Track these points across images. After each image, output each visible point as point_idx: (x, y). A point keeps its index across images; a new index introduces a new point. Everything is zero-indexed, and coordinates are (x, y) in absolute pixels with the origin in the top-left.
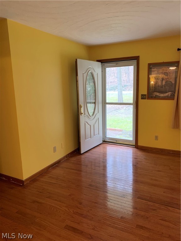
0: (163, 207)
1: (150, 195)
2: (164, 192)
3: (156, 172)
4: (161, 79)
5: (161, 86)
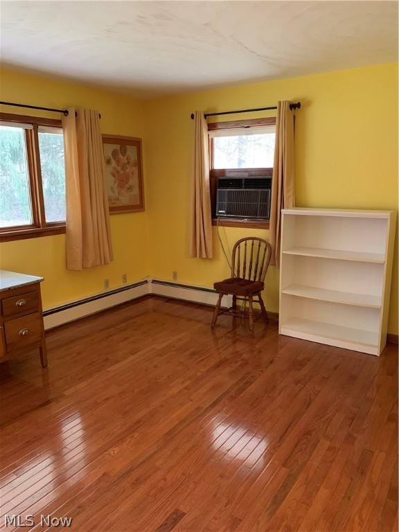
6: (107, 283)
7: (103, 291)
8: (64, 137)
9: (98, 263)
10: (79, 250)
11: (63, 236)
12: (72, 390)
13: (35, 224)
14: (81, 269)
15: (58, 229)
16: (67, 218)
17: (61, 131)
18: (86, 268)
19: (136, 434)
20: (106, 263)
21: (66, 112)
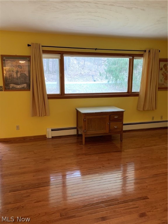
0: (36, 190)
1: (21, 184)
2: (33, 176)
3: (23, 160)
4: (16, 72)
5: (17, 78)
6: (153, 118)
7: (151, 121)
8: (143, 60)
9: (150, 109)
10: (142, 103)
11: (137, 97)
12: (127, 150)
13: (128, 92)
14: (142, 110)
15: (136, 95)
16: (140, 91)
17: (143, 58)
18: (145, 110)
19: (143, 170)
20: (153, 110)
21: (145, 51)
